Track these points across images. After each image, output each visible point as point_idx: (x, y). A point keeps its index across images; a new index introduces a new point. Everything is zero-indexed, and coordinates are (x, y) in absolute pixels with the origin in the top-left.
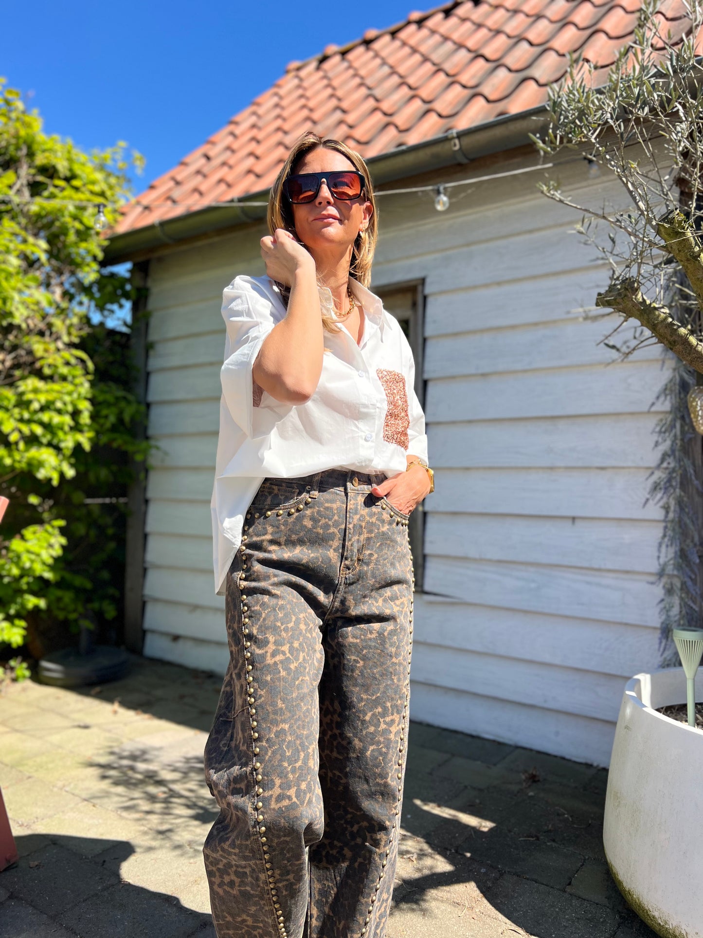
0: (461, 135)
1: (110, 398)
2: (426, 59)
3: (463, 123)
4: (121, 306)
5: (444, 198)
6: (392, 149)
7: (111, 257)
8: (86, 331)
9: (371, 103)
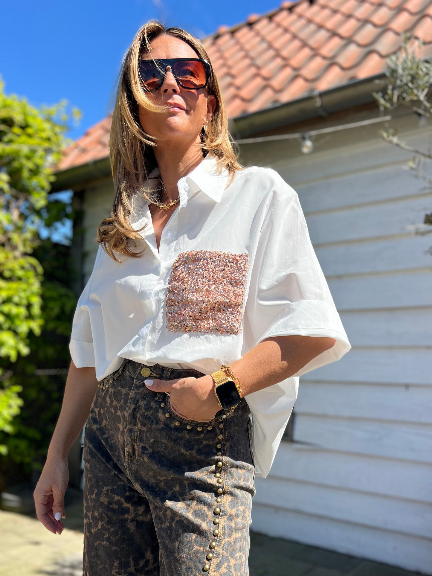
0: (322, 95)
1: (54, 294)
2: (295, 37)
3: (324, 85)
4: (63, 224)
5: (309, 143)
6: (269, 105)
7: (55, 188)
8: (36, 244)
9: (253, 70)
